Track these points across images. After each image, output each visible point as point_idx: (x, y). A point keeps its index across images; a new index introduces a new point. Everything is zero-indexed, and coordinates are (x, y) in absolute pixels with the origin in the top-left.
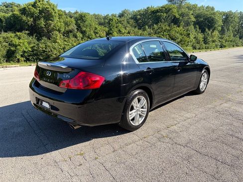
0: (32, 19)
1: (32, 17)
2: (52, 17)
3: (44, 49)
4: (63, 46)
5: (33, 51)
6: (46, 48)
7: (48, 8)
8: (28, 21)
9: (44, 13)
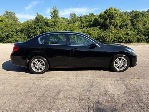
0: (103, 20)
1: (104, 18)
2: (115, 17)
3: (103, 36)
4: (115, 34)
5: (98, 37)
6: (104, 36)
7: (113, 13)
8: (101, 21)
9: (110, 16)
